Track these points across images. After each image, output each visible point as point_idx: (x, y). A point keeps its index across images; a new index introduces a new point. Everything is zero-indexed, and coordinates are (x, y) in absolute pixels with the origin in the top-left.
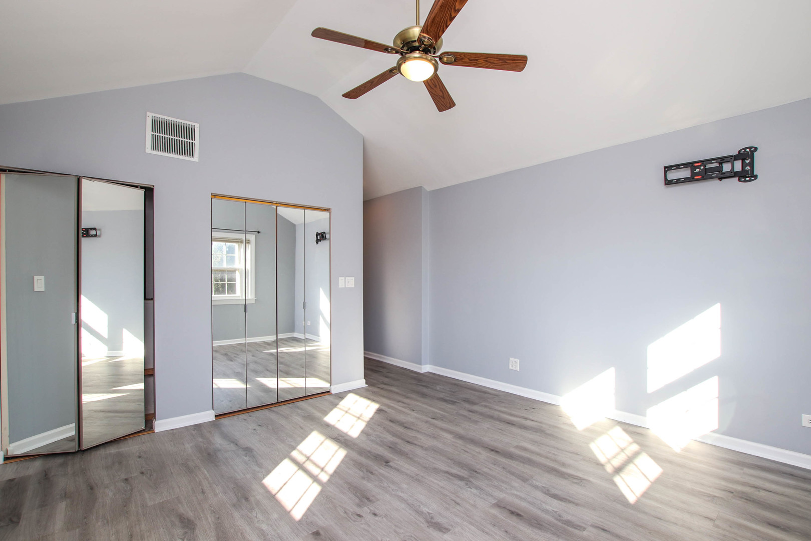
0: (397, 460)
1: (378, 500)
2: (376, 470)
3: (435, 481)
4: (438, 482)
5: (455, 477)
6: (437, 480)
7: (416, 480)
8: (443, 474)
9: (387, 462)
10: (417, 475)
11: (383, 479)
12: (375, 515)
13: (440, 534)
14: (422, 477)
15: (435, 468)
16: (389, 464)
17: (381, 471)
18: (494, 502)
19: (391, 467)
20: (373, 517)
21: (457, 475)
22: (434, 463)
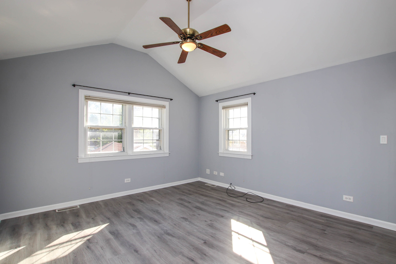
0: (199, 244)
1: (206, 225)
2: (210, 238)
3: (181, 232)
4: (179, 232)
5: (171, 234)
6: (179, 233)
7: (190, 233)
8: (176, 236)
9: (205, 243)
10: (189, 235)
11: (205, 233)
12: (205, 221)
13: (184, 217)
14: (186, 234)
15: (179, 239)
16: (204, 242)
17: (207, 237)
18: (160, 225)
19: (202, 240)
20: (206, 220)
21: (169, 235)
22: (178, 242)
